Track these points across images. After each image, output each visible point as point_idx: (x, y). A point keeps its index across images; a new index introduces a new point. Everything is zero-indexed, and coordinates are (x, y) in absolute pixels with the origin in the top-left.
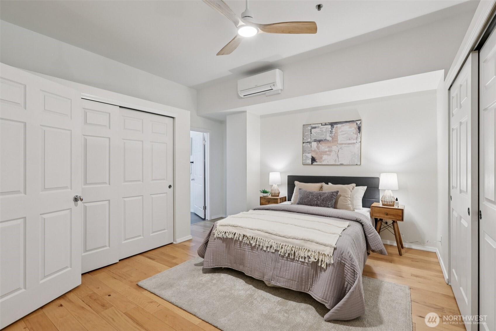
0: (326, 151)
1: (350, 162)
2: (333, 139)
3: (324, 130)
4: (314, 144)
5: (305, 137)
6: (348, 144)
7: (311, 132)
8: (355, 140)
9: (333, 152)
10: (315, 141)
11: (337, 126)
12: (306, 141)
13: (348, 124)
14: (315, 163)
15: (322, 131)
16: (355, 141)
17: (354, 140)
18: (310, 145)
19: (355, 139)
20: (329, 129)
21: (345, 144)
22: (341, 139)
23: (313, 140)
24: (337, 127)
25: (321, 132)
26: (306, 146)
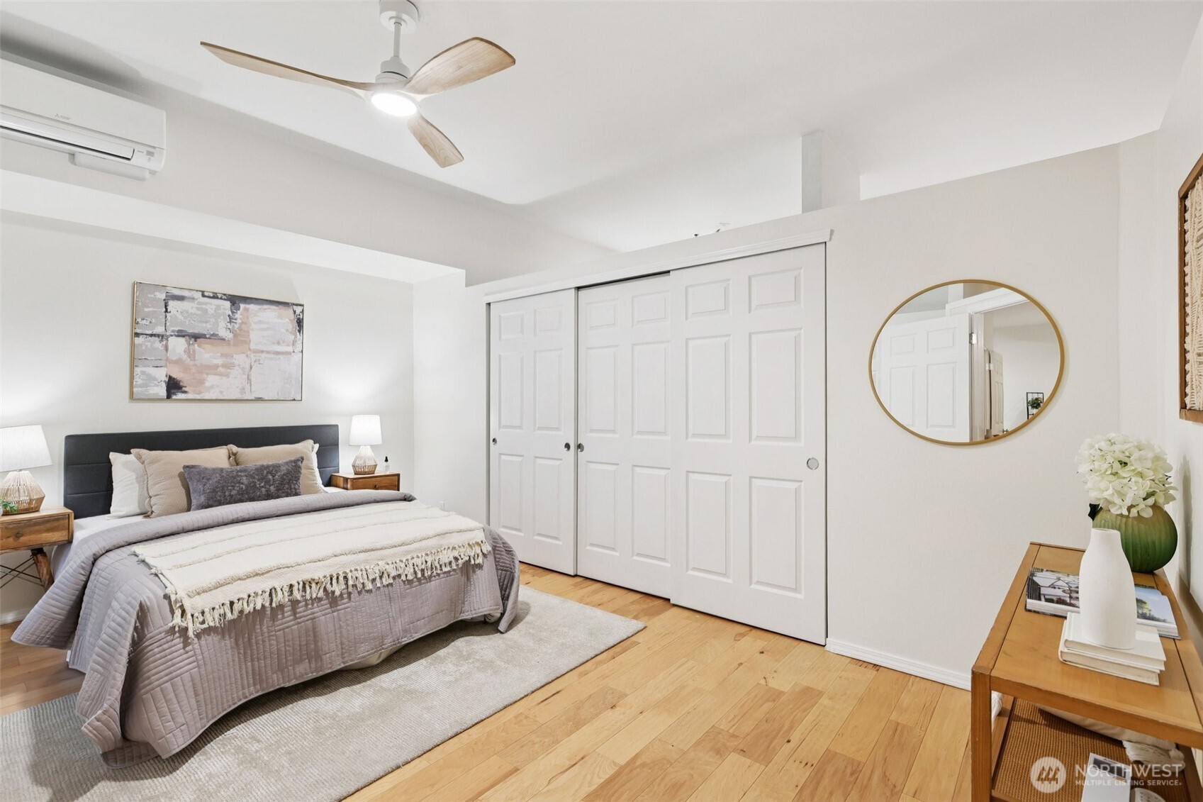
0: (217, 366)
1: (280, 394)
2: (235, 336)
3: (211, 311)
4: (178, 346)
5: (143, 319)
6: (274, 354)
7: (166, 309)
8: (291, 347)
9: (237, 368)
10: (181, 334)
11: (247, 306)
12: (150, 332)
13: (273, 307)
14: (180, 396)
15: (206, 311)
16: (290, 349)
17: (288, 345)
18: (164, 343)
19: (291, 343)
20: (224, 309)
21: (268, 352)
22: (256, 338)
23: (173, 331)
24: (247, 310)
25: (199, 312)
26: (149, 344)
